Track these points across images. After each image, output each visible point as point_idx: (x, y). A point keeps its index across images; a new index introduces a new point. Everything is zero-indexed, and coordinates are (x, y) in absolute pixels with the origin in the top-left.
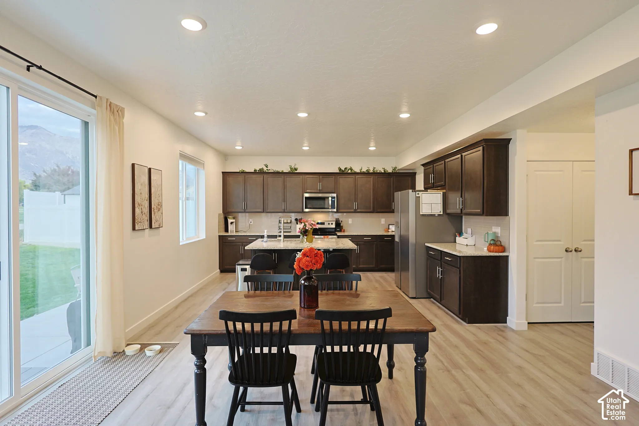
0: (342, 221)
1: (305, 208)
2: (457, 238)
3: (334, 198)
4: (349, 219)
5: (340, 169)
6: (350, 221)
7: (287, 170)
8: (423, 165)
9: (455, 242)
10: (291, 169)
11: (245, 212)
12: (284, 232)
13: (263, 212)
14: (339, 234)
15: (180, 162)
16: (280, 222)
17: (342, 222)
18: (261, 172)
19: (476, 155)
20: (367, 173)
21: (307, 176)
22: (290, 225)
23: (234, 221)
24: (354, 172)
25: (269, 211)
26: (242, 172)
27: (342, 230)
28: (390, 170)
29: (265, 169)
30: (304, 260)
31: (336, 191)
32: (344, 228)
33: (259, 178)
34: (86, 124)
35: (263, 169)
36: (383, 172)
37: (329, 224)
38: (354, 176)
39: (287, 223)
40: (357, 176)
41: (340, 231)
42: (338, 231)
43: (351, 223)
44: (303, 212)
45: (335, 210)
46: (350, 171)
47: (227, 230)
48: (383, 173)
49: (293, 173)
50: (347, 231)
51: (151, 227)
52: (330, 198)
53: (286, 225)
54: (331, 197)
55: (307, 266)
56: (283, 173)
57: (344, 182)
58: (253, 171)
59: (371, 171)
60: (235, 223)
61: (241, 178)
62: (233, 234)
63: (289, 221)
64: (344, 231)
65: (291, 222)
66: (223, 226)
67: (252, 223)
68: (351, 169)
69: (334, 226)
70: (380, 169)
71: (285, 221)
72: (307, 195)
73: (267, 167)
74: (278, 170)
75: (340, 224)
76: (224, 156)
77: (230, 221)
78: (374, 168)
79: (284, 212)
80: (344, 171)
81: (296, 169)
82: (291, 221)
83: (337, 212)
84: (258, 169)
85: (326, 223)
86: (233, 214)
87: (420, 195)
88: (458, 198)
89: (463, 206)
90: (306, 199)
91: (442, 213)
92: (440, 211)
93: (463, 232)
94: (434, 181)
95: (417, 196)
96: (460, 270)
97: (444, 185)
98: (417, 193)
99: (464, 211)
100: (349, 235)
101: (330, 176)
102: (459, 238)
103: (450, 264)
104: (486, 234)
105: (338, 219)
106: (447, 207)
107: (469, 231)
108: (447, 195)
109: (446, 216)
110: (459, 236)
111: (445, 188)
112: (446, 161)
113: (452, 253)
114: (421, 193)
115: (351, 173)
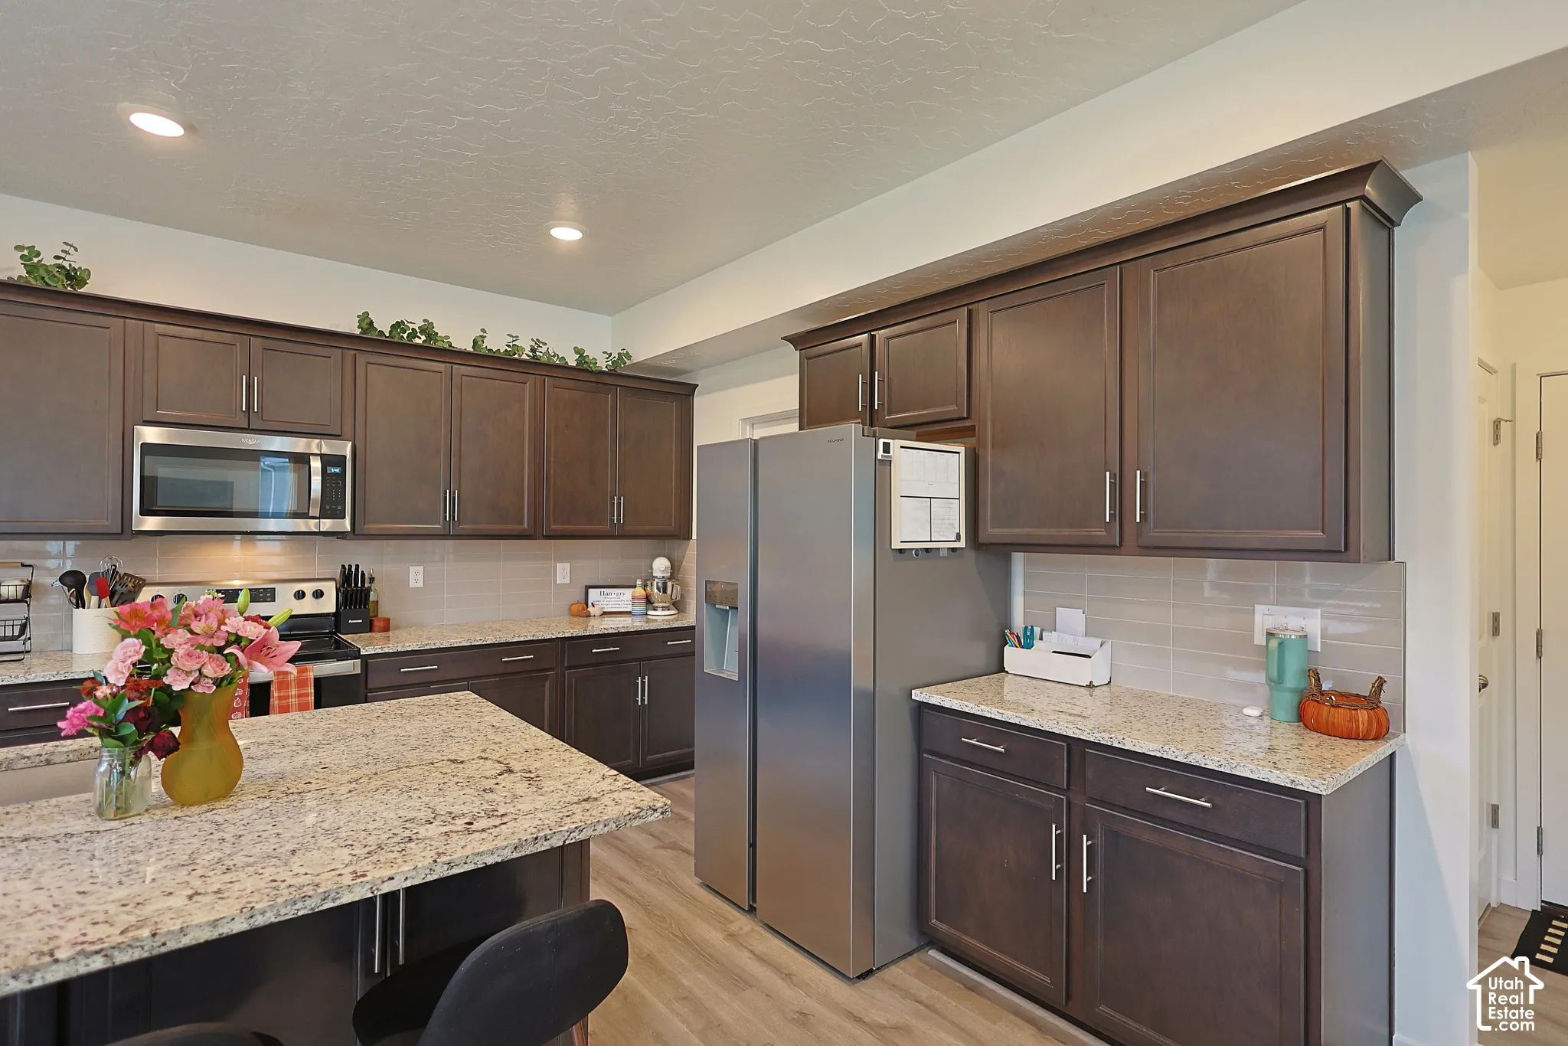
0: (372, 580)
1: (143, 513)
2: (1007, 648)
3: (340, 461)
4: (412, 569)
5: (367, 324)
6: (416, 576)
8: (796, 340)
9: (1001, 669)
14: (366, 646)
17: (377, 584)
20: (506, 362)
21: (160, 328)
22: (17, 612)
24: (447, 346)
27: (377, 624)
28: (603, 361)
31: (348, 429)
36: (574, 364)
37: (300, 595)
38: (441, 366)
40: (456, 368)
41: (367, 630)
42: (356, 630)
43: (420, 584)
44: (125, 531)
45: (346, 524)
46: (420, 340)
48: (575, 369)
49: (53, 293)
50: (397, 628)
52: (316, 464)
54: (322, 456)
59: (524, 354)
64: (388, 628)
65: (27, 597)
68: (427, 329)
69: (329, 605)
70: (561, 350)
72: (151, 435)
75: (365, 590)
78: (538, 340)
80: (390, 337)
81: (75, 277)
82: (29, 587)
83: (354, 533)
85: (285, 592)
87: (891, 454)
88: (1108, 473)
89: (1146, 510)
90: (147, 458)
91: (962, 544)
92: (958, 536)
93: (1018, 622)
94: (883, 400)
95: (880, 457)
96: (1306, 872)
97: (961, 416)
98: (881, 441)
99: (1153, 534)
100: (428, 647)
101: (314, 347)
102: (1019, 649)
103: (1195, 825)
104: (1274, 644)
105: (357, 567)
106: (987, 512)
107: (1071, 618)
108: (988, 457)
109: (971, 555)
110: (1020, 644)
111: (971, 431)
112: (982, 309)
113: (1221, 769)
114: (895, 444)
115: (436, 350)
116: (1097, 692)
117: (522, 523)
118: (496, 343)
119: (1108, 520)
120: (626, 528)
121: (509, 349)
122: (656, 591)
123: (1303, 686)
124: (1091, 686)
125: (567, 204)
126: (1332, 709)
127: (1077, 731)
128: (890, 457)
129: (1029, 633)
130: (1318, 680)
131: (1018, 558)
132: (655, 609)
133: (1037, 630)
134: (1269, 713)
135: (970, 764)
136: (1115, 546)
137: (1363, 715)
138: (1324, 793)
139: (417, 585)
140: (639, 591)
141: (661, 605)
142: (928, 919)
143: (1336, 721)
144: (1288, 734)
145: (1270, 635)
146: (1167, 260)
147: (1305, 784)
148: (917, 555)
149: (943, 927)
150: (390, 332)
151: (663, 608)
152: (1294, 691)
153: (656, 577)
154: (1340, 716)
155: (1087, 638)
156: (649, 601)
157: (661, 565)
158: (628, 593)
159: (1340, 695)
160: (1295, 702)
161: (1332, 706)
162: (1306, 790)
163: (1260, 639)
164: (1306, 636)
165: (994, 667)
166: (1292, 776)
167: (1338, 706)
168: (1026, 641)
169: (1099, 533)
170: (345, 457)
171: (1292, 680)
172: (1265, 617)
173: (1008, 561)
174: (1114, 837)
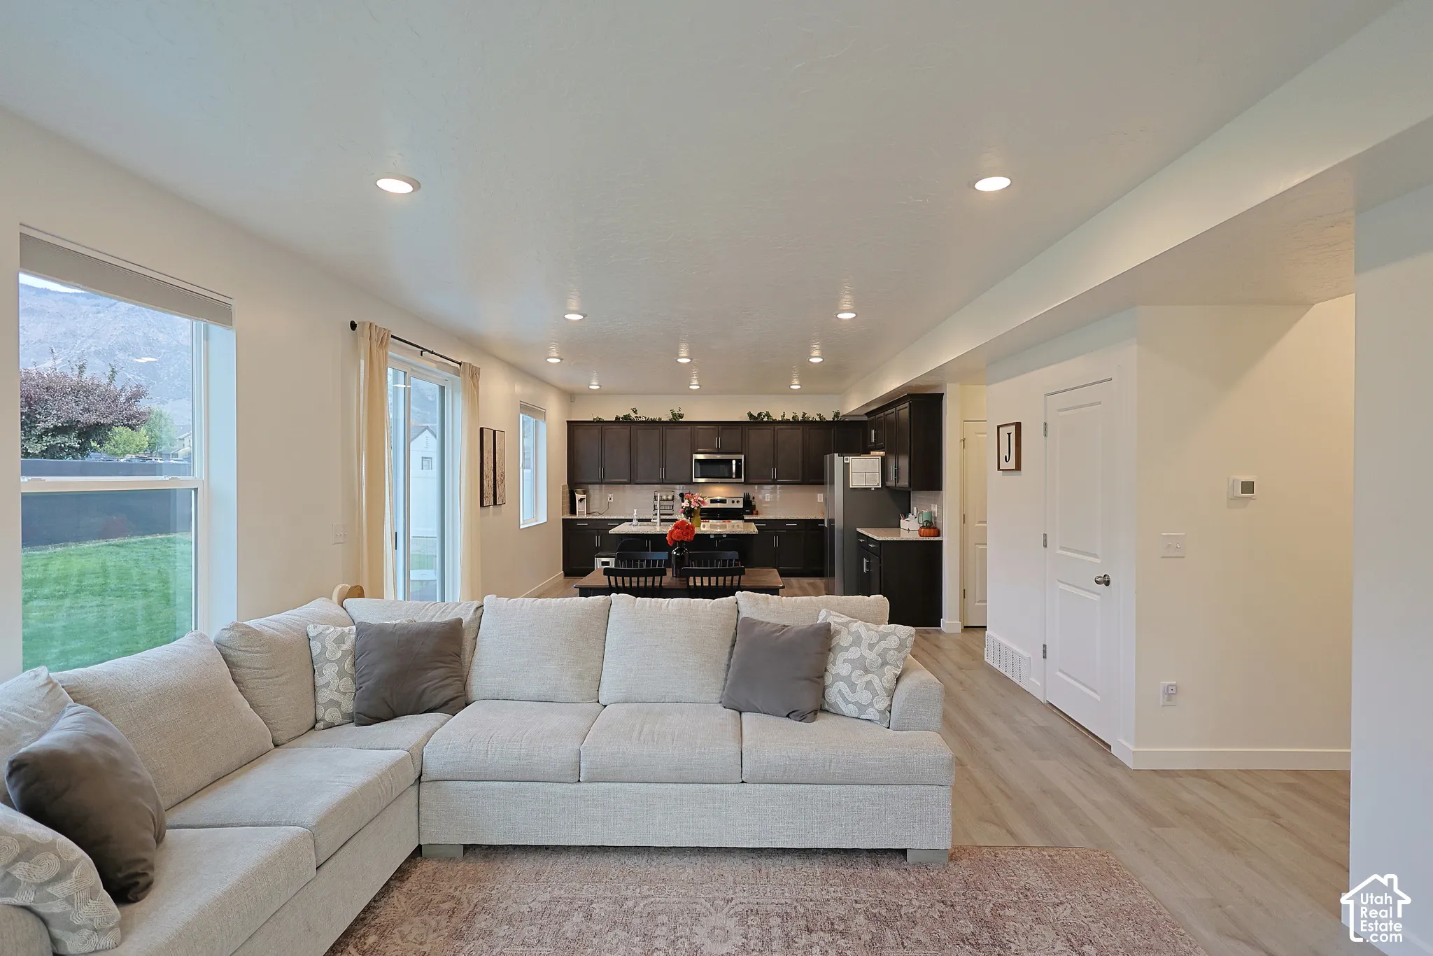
0: (754, 498)
1: (695, 478)
2: (901, 521)
3: (740, 461)
4: (766, 495)
5: (751, 415)
6: (767, 498)
7: (666, 417)
8: (867, 414)
9: (899, 526)
10: (674, 415)
11: (601, 483)
12: (661, 514)
13: (630, 483)
14: (746, 517)
15: (521, 415)
16: (655, 499)
17: (755, 500)
18: (626, 421)
19: (904, 411)
20: (795, 423)
21: (699, 427)
22: (671, 503)
23: (584, 496)
24: (772, 420)
25: (638, 481)
26: (597, 422)
27: (755, 512)
28: (829, 417)
29: (633, 415)
30: (675, 532)
31: (743, 451)
32: (757, 509)
33: (624, 431)
34: (442, 389)
35: (629, 416)
36: (819, 420)
37: (733, 502)
38: (772, 427)
39: (668, 500)
40: (776, 427)
41: (751, 513)
42: (745, 514)
43: (769, 500)
44: (691, 483)
45: (742, 480)
46: (765, 419)
47: (573, 511)
48: (816, 421)
49: (676, 422)
50: (762, 514)
51: (495, 503)
52: (734, 462)
53: (665, 503)
54: (736, 460)
55: (678, 537)
56: (660, 422)
57: (754, 435)
58: (614, 420)
59: (800, 419)
60: (585, 500)
61: (595, 431)
62: (584, 517)
63: (670, 498)
64: (757, 514)
65: (673, 500)
66: (567, 505)
67: (612, 500)
68: (768, 415)
69: (741, 506)
70: (812, 415)
71: (664, 497)
72: (697, 457)
73: (635, 412)
74: (653, 418)
75: (751, 502)
76: (570, 397)
77: (578, 497)
78: (804, 414)
79: (662, 483)
80: (757, 418)
81: (681, 416)
82: (673, 497)
83: (746, 483)
84: (621, 416)
85: (729, 501)
86: (585, 486)
90: (696, 463)
91: (880, 487)
92: (878, 484)
95: (845, 462)
98: (845, 458)
101: (735, 426)
105: (748, 494)
114: (850, 458)
115: (770, 422)
118: (789, 417)
128: (849, 462)
129: (908, 514)
148: (861, 490)
170: (742, 460)
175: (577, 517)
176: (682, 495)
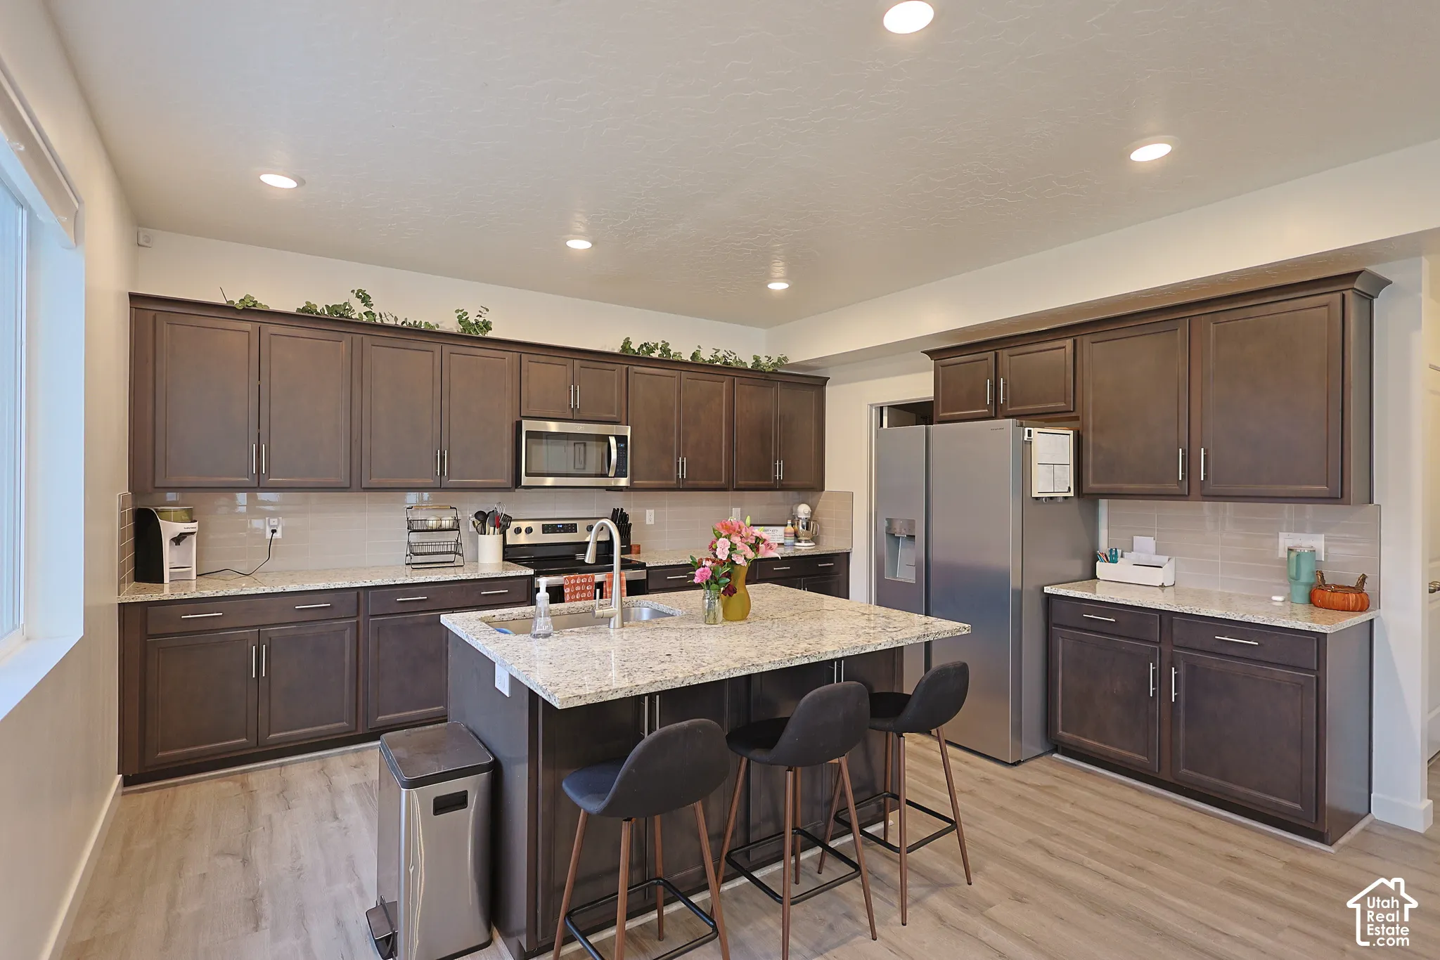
1: (526, 475)
2: (1098, 563)
3: (626, 439)
4: (648, 512)
5: (626, 345)
6: (650, 516)
7: (446, 323)
8: (932, 353)
9: (1094, 577)
10: (464, 321)
11: (257, 487)
16: (408, 528)
18: (337, 321)
20: (712, 368)
21: (530, 357)
22: (451, 537)
23: (191, 527)
24: (679, 359)
25: (375, 482)
26: (244, 310)
27: (634, 548)
29: (358, 308)
31: (629, 418)
33: (330, 345)
35: (346, 307)
36: (752, 366)
38: (673, 373)
39: (440, 530)
40: (684, 374)
43: (652, 522)
44: (516, 486)
45: (628, 481)
46: (658, 356)
48: (748, 369)
49: (473, 338)
50: (645, 551)
52: (613, 441)
54: (616, 436)
58: (299, 311)
60: (194, 537)
63: (447, 523)
64: (638, 552)
65: (456, 528)
66: (129, 554)
67: (278, 535)
71: (432, 523)
72: (532, 425)
73: (365, 299)
74: (415, 321)
77: (169, 528)
79: (439, 487)
80: (638, 353)
81: (484, 327)
82: (457, 521)
83: (630, 488)
84: (322, 305)
85: (581, 527)
87: (1032, 437)
88: (1181, 450)
89: (1207, 473)
90: (528, 440)
91: (1071, 494)
92: (1069, 488)
93: (1103, 546)
94: (1006, 398)
95: (1025, 439)
96: (1318, 679)
97: (1069, 410)
98: (1027, 429)
99: (1212, 488)
100: (681, 563)
101: (607, 364)
102: (1107, 563)
103: (1246, 656)
104: (1293, 555)
105: (622, 509)
106: (1089, 474)
107: (1145, 544)
108: (1090, 438)
109: (1076, 501)
110: (1107, 560)
111: (1077, 418)
112: (1087, 339)
113: (1265, 623)
114: (1034, 431)
115: (668, 362)
116: (1166, 589)
117: (721, 480)
118: (706, 356)
119: (1180, 479)
120: (784, 483)
121: (712, 359)
122: (801, 528)
123: (1313, 580)
124: (1162, 586)
125: (779, 268)
126: (1332, 593)
127: (1167, 606)
128: (1031, 439)
129: (1114, 553)
130: (1322, 577)
131: (1103, 503)
132: (799, 541)
133: (1119, 551)
134: (1289, 599)
135: (1086, 630)
136: (1184, 495)
137: (1352, 597)
138: (1329, 632)
139: (650, 523)
140: (790, 529)
141: (804, 538)
142: (1056, 730)
143: (1335, 600)
144: (1302, 608)
145: (1290, 550)
146: (1222, 317)
147: (1317, 628)
148: (1046, 500)
149: (1065, 733)
150: (639, 349)
151: (806, 541)
152: (1307, 584)
153: (801, 519)
154: (1338, 598)
155: (1157, 556)
156: (796, 535)
157: (803, 510)
158: (781, 530)
159: (1335, 586)
160: (1308, 592)
161: (1332, 591)
162: (1317, 631)
163: (1282, 554)
164: (1314, 551)
165: (1088, 574)
166: (1309, 624)
167: (1336, 592)
168: (1112, 558)
169: (1173, 487)
170: (627, 436)
171: (1305, 577)
172: (1286, 540)
173: (1096, 506)
174: (1192, 668)
175: (166, 591)
176: (482, 517)
